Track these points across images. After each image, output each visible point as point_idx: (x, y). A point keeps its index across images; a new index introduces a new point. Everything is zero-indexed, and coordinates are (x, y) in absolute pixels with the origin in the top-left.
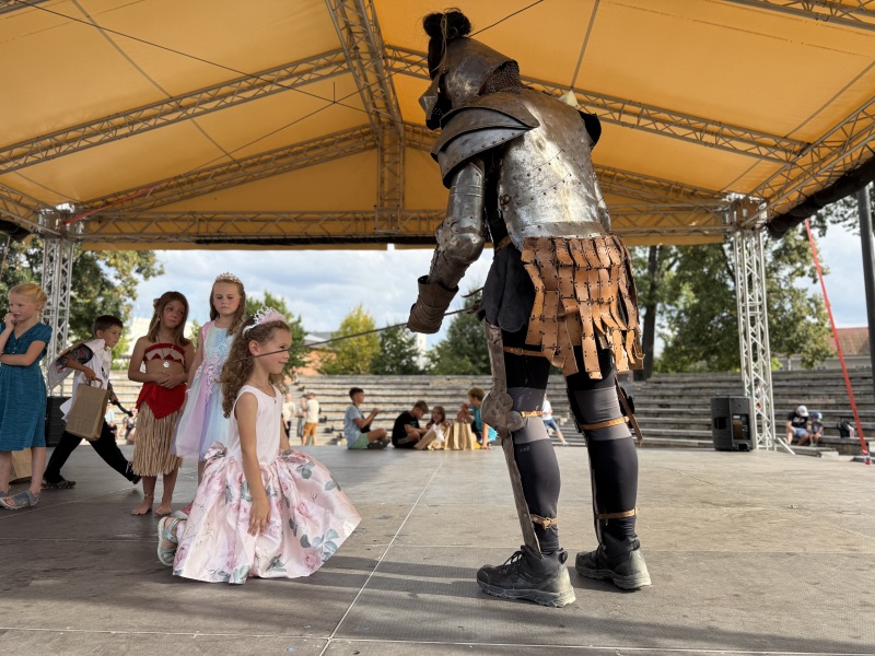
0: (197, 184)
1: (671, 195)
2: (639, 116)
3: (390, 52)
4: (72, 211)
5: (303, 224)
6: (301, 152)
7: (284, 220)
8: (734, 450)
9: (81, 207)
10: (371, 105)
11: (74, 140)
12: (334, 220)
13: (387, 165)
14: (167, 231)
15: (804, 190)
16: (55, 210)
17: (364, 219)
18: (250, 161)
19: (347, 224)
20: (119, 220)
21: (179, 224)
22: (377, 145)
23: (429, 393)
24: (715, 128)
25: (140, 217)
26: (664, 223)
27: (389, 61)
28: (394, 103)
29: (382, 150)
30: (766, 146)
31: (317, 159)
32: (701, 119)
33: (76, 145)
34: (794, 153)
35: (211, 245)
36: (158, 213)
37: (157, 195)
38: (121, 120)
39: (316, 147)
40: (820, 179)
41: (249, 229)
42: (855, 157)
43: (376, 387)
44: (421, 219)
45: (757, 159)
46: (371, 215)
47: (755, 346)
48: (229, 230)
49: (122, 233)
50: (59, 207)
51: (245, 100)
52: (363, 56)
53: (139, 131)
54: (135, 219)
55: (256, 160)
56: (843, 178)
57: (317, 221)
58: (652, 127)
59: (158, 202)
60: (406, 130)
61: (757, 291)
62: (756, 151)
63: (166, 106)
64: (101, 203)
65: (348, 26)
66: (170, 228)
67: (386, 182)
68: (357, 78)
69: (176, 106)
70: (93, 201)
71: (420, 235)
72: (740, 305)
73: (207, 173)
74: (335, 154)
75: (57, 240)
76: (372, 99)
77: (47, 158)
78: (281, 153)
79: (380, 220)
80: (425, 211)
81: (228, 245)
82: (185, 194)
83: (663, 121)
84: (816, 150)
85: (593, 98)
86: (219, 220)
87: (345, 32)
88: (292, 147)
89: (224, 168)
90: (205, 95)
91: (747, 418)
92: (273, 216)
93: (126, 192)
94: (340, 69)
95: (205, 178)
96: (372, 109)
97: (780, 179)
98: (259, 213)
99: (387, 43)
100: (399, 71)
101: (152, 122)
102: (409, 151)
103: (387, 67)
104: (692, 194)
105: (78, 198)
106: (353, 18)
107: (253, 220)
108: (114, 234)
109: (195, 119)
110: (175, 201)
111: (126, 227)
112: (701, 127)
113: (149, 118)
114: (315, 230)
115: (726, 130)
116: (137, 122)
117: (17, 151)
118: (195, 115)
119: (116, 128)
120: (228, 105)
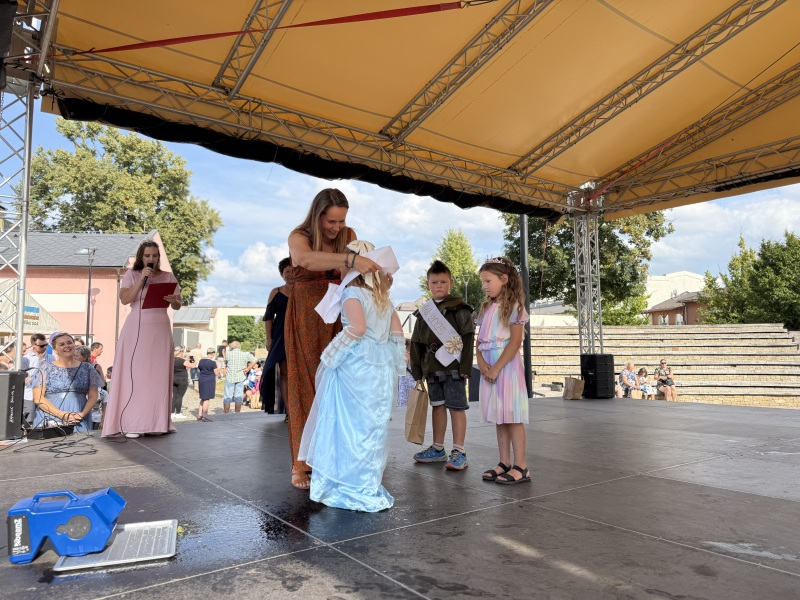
0: (707, 131)
4: (593, 188)
9: (600, 183)
11: (590, 121)
14: (682, 186)
16: (580, 190)
18: (770, 86)
20: (636, 186)
21: (694, 175)
25: (655, 177)
35: (733, 190)
36: (673, 170)
37: (668, 153)
38: (630, 86)
41: (778, 162)
48: (753, 169)
49: (638, 197)
50: (582, 187)
53: (648, 92)
54: (649, 182)
55: (777, 82)
59: (671, 159)
63: (673, 56)
64: (617, 174)
66: (686, 182)
69: (684, 51)
70: (610, 174)
75: (583, 216)
77: (571, 145)
82: (697, 144)
86: (740, 161)
89: (739, 104)
90: (715, 28)
93: (638, 158)
95: (718, 121)
98: (789, 141)
101: (659, 79)
105: (597, 175)
107: (781, 151)
108: (632, 200)
109: (702, 59)
110: (688, 154)
111: (642, 191)
113: (655, 76)
116: (643, 84)
117: (546, 146)
118: (704, 54)
119: (625, 97)
120: (742, 28)
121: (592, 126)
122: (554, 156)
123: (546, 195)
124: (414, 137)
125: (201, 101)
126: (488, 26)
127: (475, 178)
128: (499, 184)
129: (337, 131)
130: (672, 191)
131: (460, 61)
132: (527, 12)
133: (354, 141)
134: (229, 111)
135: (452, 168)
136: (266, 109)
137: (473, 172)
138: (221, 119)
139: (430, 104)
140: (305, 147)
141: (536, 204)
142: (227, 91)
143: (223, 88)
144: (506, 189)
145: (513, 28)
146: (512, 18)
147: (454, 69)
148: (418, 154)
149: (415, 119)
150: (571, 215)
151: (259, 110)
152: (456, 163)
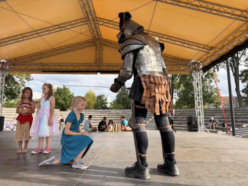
0: (43, 55)
1: (176, 60)
2: (167, 39)
3: (98, 19)
4: (5, 62)
5: (73, 67)
6: (73, 46)
7: (68, 65)
8: (193, 131)
9: (8, 61)
10: (93, 34)
11: (6, 42)
12: (82, 66)
13: (98, 50)
14: (34, 68)
15: (211, 60)
17: (91, 65)
18: (58, 49)
19: (86, 67)
20: (19, 65)
22: (95, 45)
23: (110, 114)
24: (188, 43)
25: (26, 64)
26: (174, 68)
27: (98, 22)
28: (100, 33)
29: (96, 46)
30: (201, 48)
31: (78, 48)
32: (184, 40)
33: (6, 43)
34: (209, 50)
35: (46, 72)
36: (31, 63)
37: (31, 58)
38: (20, 36)
39: (77, 45)
40: (216, 57)
41: (58, 68)
42: (225, 51)
43: (95, 113)
44: (107, 66)
45: (199, 51)
46: (93, 65)
47: (199, 102)
48: (52, 68)
49: (20, 69)
50: (1, 61)
51: (57, 32)
52: (90, 20)
53: (25, 40)
54: (24, 65)
55: (60, 48)
56: (221, 57)
57: (77, 66)
58: (171, 42)
59: (31, 60)
60: (103, 41)
61: (199, 87)
62: (198, 49)
63: (33, 33)
64: (14, 60)
65: (86, 12)
66: (35, 67)
67: (97, 55)
68: (89, 26)
69: (37, 33)
70: (12, 59)
71: (107, 70)
72: (195, 91)
74: (83, 47)
76: (93, 32)
78: (67, 46)
79: (95, 66)
80: (108, 64)
81: (51, 72)
82: (39, 58)
83: (174, 40)
84: (214, 49)
85: (154, 34)
86: (49, 65)
87: (85, 14)
88: (70, 45)
89: (51, 50)
90: (45, 30)
91: (197, 122)
92: (64, 64)
93: (21, 57)
94: (84, 24)
95: (45, 53)
96: (93, 35)
97: (205, 57)
98: (60, 63)
99: (97, 17)
100: (101, 25)
101: (29, 37)
102: (104, 46)
103: (97, 23)
104: (182, 60)
105: (7, 58)
106: (88, 10)
107: (58, 65)
108: (18, 69)
109: (42, 36)
110: (36, 60)
111: (22, 67)
112: (184, 42)
114: (77, 68)
115: (190, 43)
116: (25, 37)
119: (19, 39)
130: (30, 69)
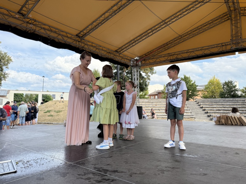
0: (169, 45)
4: (138, 59)
5: (203, 51)
7: (197, 51)
9: (140, 58)
12: (214, 47)
13: (234, 25)
14: (161, 60)
16: (134, 59)
20: (149, 59)
21: (165, 57)
22: (229, 19)
31: (207, 29)
36: (160, 55)
38: (150, 31)
39: (206, 25)
41: (185, 55)
46: (228, 43)
49: (150, 63)
51: (185, 15)
53: (155, 33)
54: (153, 58)
55: (186, 34)
57: (208, 49)
59: (159, 52)
60: (241, 10)
63: (162, 24)
64: (145, 55)
66: (163, 59)
69: (165, 23)
70: (143, 55)
73: (172, 41)
74: (213, 26)
75: (135, 67)
77: (133, 46)
78: (194, 30)
79: (232, 44)
82: (166, 49)
86: (176, 54)
89: (177, 39)
90: (173, 17)
92: (193, 50)
93: (150, 51)
95: (172, 43)
98: (188, 50)
101: (158, 29)
105: (139, 55)
107: (186, 52)
108: (148, 63)
110: (163, 51)
111: (151, 61)
113: (157, 28)
114: (207, 52)
116: (154, 30)
117: (126, 46)
118: (170, 24)
119: (149, 33)
120: (179, 18)
121: (139, 41)
122: (129, 49)
123: (125, 60)
124: (87, 38)
125: (13, 17)
126: (112, 7)
127: (105, 53)
128: (113, 55)
129: (61, 33)
130: (159, 61)
131: (103, 16)
132: (124, 5)
133: (67, 37)
134: (24, 22)
135: (99, 49)
136: (37, 23)
137: (105, 51)
138: (20, 24)
139: (93, 28)
140: (50, 37)
141: (122, 62)
142: (23, 15)
143: (22, 14)
144: (114, 57)
145: (120, 9)
146: (120, 6)
147: (101, 18)
148: (88, 43)
149: (88, 32)
150: (132, 66)
151: (35, 23)
152: (100, 48)
